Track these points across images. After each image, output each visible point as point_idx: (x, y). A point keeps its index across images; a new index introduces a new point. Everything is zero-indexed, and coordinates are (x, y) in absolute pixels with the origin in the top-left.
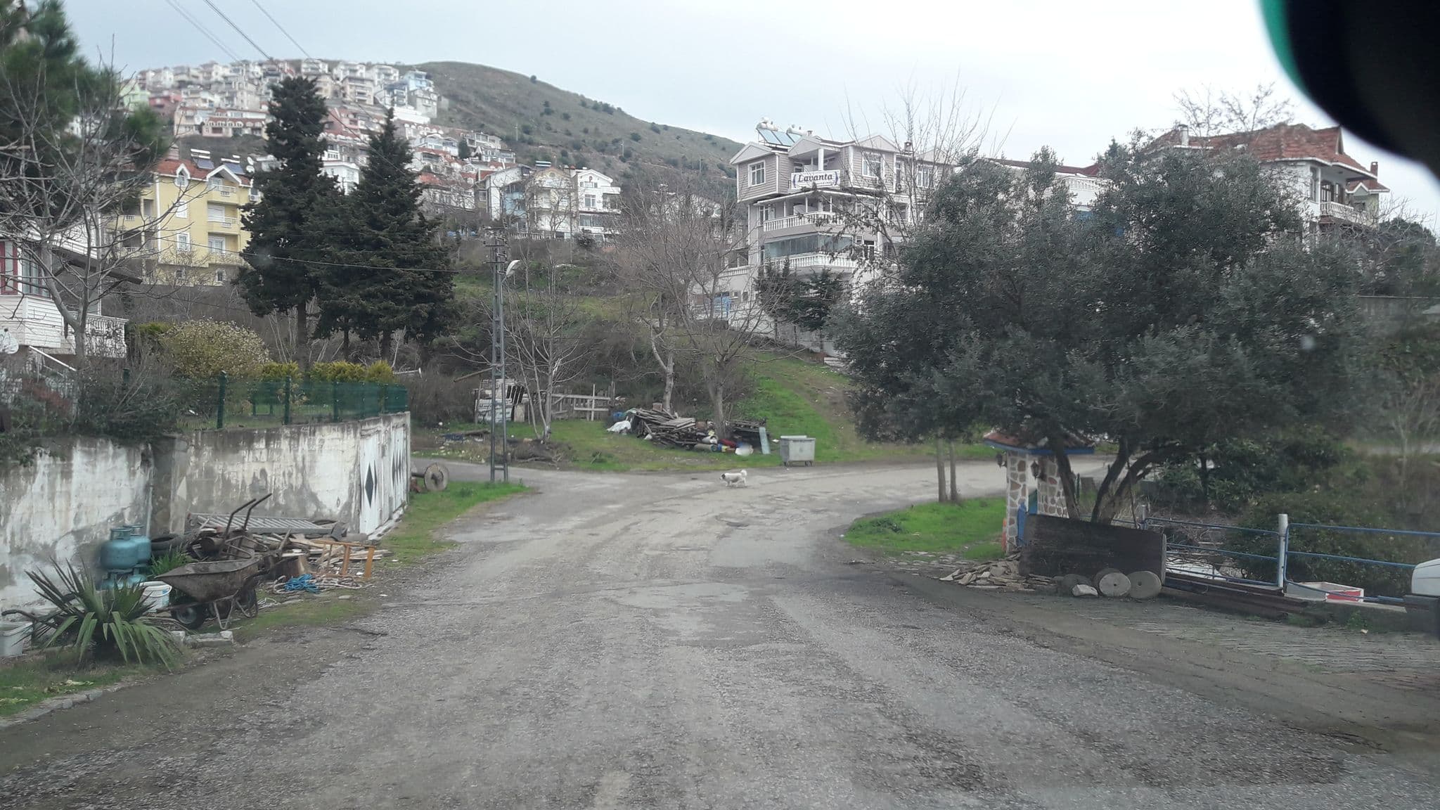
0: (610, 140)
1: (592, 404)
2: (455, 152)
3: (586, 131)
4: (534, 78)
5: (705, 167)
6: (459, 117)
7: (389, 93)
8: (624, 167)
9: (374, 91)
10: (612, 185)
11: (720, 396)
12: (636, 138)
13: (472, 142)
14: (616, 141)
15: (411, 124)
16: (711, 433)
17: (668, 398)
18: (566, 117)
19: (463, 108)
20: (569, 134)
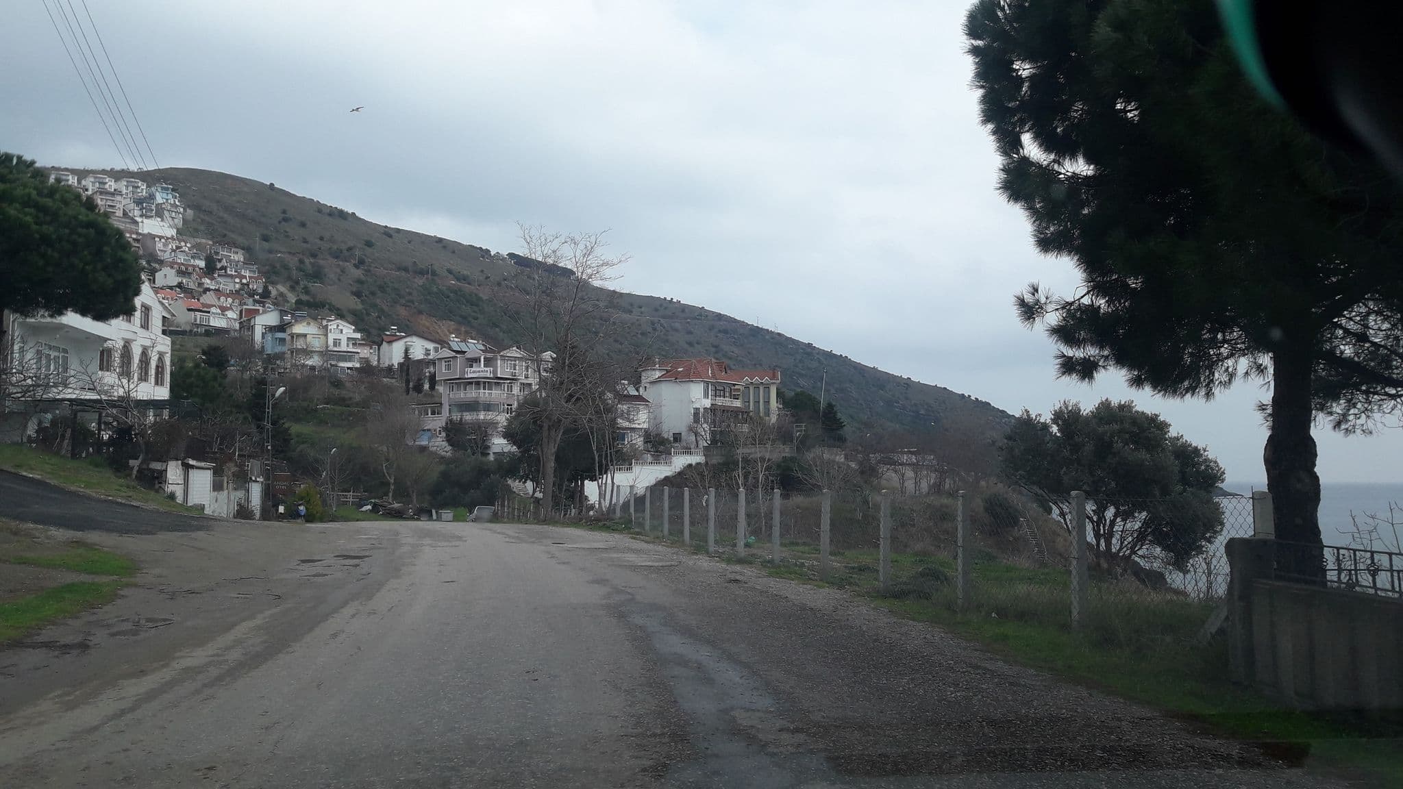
0: (344, 247)
1: (350, 497)
2: (202, 264)
3: (322, 239)
4: (272, 184)
5: (434, 273)
6: (202, 228)
7: (137, 205)
8: (358, 273)
9: (124, 202)
10: (354, 331)
11: (415, 494)
12: (369, 244)
13: (217, 253)
14: (349, 249)
15: (161, 237)
16: (410, 511)
17: (391, 494)
18: (303, 225)
19: (207, 218)
20: (305, 241)
